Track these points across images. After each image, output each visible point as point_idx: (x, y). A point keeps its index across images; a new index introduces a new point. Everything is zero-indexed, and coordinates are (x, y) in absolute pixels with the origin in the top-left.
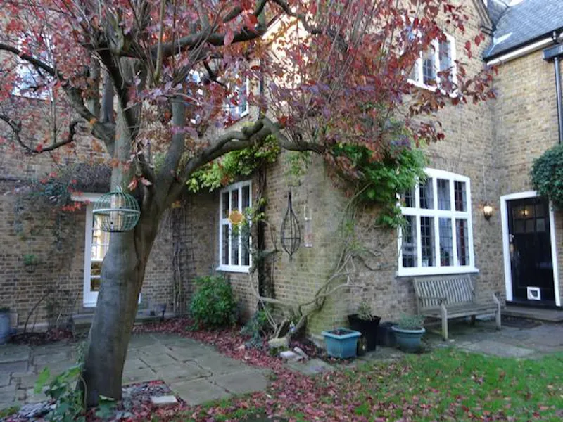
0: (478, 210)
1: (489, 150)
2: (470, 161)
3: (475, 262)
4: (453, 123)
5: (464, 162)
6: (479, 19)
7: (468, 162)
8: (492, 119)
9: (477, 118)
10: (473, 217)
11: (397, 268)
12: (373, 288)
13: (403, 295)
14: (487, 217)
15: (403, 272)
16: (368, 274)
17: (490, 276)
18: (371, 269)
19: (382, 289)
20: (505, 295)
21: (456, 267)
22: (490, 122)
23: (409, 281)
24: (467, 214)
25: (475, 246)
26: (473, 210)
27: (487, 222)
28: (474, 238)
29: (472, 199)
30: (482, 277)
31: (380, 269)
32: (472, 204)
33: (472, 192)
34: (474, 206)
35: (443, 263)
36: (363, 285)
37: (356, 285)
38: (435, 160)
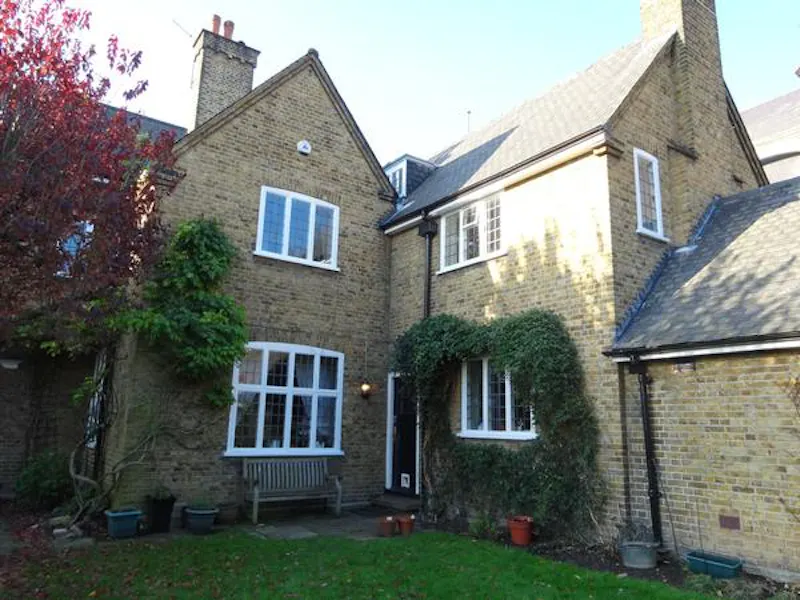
0: (352, 388)
1: (378, 324)
2: (347, 336)
3: (342, 444)
4: (325, 295)
5: (339, 337)
6: (378, 185)
7: (344, 337)
8: (386, 291)
9: (362, 290)
10: (345, 395)
11: (225, 448)
12: (188, 468)
13: (230, 477)
14: (366, 396)
15: (232, 451)
16: (183, 453)
17: (362, 461)
18: (186, 448)
19: (201, 469)
20: (384, 482)
21: (314, 449)
22: (382, 293)
23: (238, 461)
24: (338, 393)
25: (343, 426)
26: (344, 388)
27: (366, 402)
28: (344, 417)
29: (345, 376)
30: (351, 461)
31: (198, 448)
32: (344, 382)
33: (346, 369)
34: (347, 384)
35: (293, 444)
36: (175, 464)
37: (165, 464)
38: (293, 334)
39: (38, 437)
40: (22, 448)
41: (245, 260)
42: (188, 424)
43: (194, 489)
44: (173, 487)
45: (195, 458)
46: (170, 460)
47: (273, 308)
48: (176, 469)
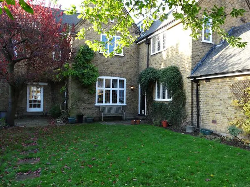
0: (128, 88)
1: (136, 70)
2: (127, 74)
3: (126, 102)
4: (120, 63)
5: (124, 74)
6: (135, 30)
7: (126, 74)
8: (138, 60)
9: (131, 61)
10: (126, 90)
11: (95, 103)
12: (86, 108)
13: (97, 110)
14: (132, 90)
15: (97, 104)
16: (85, 104)
17: (132, 107)
18: (86, 104)
19: (89, 109)
20: (138, 112)
21: (118, 104)
22: (137, 61)
23: (99, 107)
24: (125, 89)
25: (126, 98)
26: (126, 88)
27: (132, 92)
28: (126, 96)
29: (126, 85)
30: (129, 107)
31: (89, 104)
32: (126, 86)
33: (126, 83)
34: (127, 87)
35: (113, 103)
36: (83, 107)
37: (81, 107)
38: (111, 74)
39: (54, 101)
40: (51, 104)
41: (97, 55)
42: (85, 98)
43: (88, 113)
44: (83, 113)
45: (88, 106)
46: (82, 106)
47: (106, 67)
48: (83, 108)
